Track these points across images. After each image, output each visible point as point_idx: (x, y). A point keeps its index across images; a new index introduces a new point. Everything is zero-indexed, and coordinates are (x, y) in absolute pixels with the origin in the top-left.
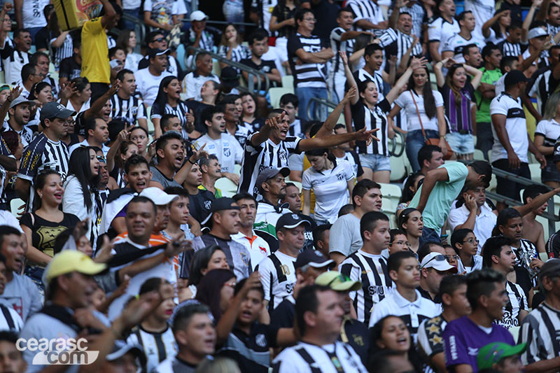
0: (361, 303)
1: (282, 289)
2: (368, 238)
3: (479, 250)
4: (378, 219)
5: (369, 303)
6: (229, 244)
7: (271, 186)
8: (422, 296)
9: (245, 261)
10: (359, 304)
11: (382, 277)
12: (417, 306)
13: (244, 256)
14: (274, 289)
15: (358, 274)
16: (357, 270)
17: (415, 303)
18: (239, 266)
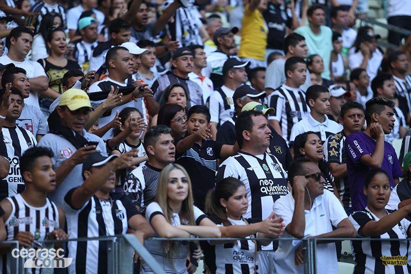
0: (285, 124)
1: (226, 115)
2: (290, 76)
3: (370, 84)
4: (298, 62)
5: (291, 124)
6: (187, 82)
7: (225, 40)
8: (329, 118)
9: (199, 95)
10: (283, 125)
11: (300, 105)
12: (324, 125)
13: (198, 91)
14: (221, 114)
15: (283, 102)
16: (282, 99)
17: (324, 123)
18: (194, 99)
